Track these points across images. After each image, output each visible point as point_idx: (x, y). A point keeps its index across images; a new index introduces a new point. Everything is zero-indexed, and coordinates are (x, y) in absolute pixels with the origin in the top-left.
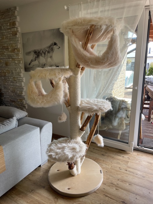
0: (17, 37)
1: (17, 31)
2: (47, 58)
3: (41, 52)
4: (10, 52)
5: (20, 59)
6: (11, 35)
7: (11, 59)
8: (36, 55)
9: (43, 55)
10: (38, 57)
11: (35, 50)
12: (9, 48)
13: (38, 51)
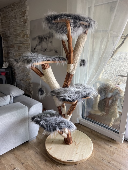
0: (27, 24)
1: (27, 19)
2: (48, 43)
3: (44, 38)
4: (21, 38)
5: (28, 44)
6: (23, 23)
7: (22, 44)
8: (40, 40)
9: (45, 40)
10: (41, 42)
11: (39, 36)
12: (21, 34)
13: (41, 36)
